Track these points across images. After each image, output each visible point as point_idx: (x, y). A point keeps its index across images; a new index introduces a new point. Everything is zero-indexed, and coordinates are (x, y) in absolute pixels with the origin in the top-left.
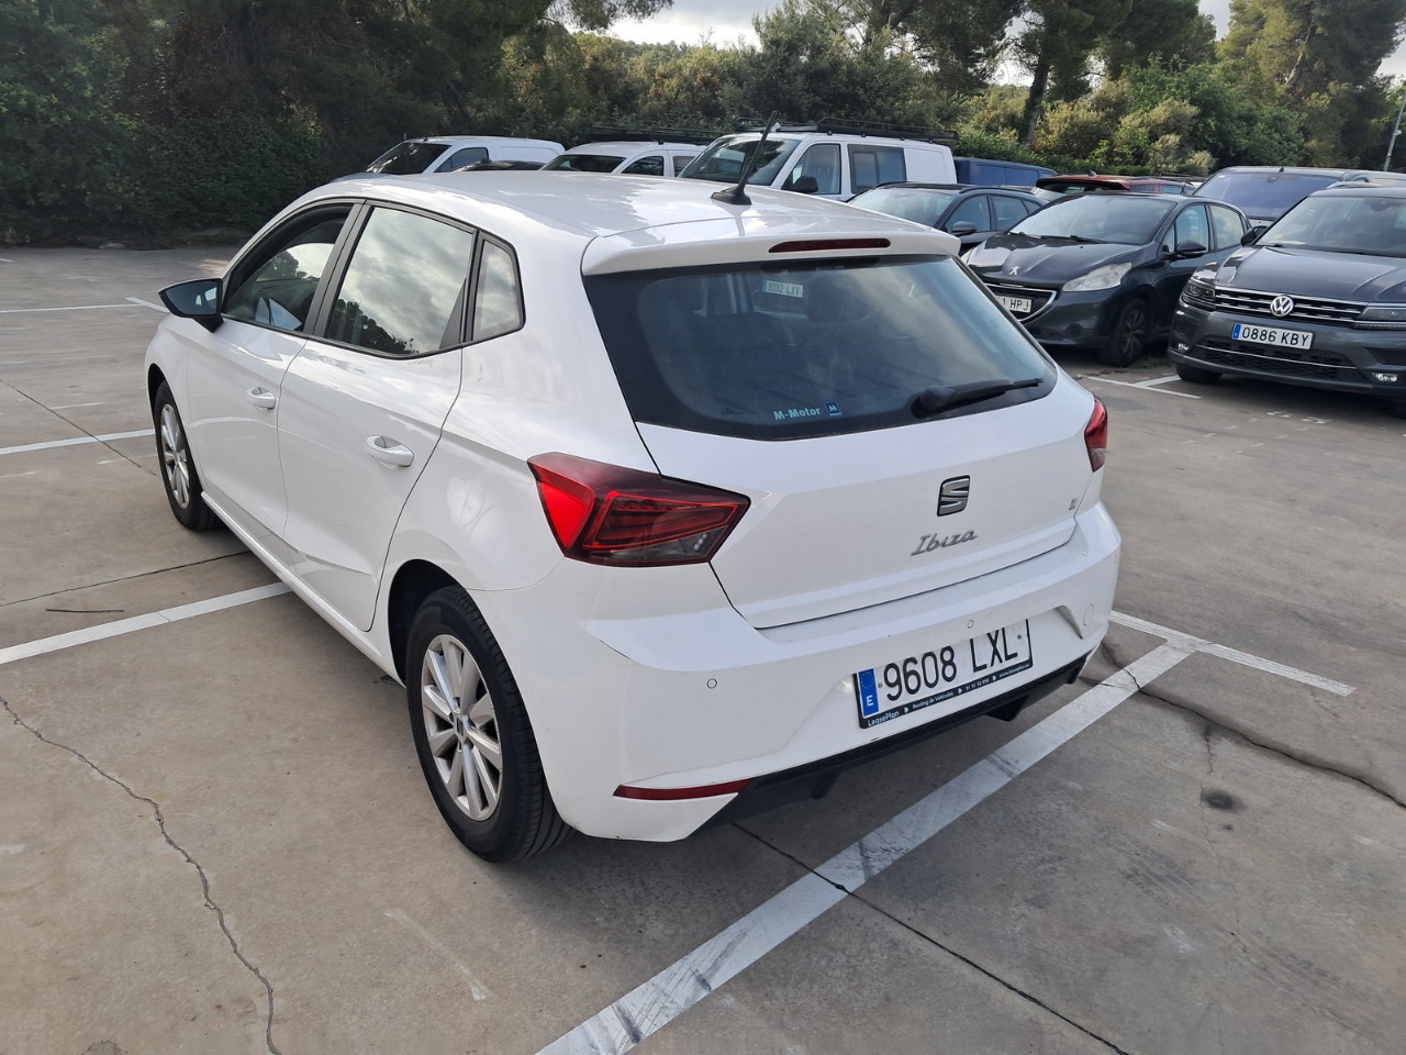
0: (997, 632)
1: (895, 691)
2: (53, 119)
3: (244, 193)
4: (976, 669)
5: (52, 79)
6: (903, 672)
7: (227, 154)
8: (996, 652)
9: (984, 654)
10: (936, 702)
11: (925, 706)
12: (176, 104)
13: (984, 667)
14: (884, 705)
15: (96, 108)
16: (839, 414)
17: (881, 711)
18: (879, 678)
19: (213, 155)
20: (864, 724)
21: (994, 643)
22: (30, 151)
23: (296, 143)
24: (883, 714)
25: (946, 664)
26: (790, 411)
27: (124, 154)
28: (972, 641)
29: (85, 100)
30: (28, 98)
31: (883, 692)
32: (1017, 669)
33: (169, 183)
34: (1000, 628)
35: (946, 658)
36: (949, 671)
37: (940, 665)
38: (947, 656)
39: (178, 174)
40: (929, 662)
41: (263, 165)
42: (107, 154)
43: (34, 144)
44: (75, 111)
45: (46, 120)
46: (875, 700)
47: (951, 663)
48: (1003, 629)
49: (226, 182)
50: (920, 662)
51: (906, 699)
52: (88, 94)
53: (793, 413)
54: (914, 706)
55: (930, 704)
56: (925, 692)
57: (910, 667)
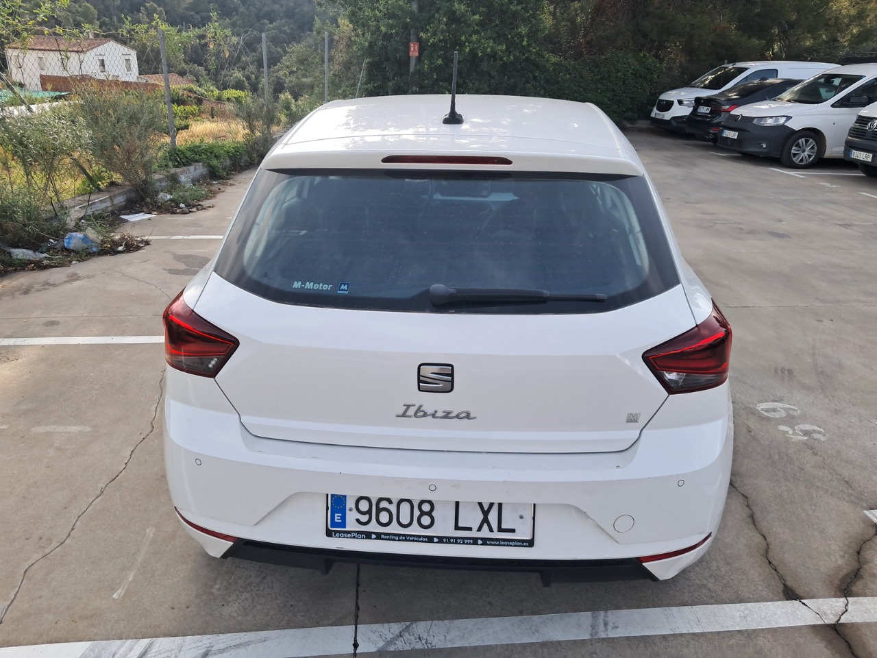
0: (491, 505)
1: (364, 518)
2: (505, 59)
3: (609, 100)
4: (457, 528)
5: (510, 36)
6: (376, 507)
7: (604, 76)
8: (485, 520)
9: (471, 518)
10: (406, 540)
11: (394, 540)
12: (585, 47)
13: (470, 529)
14: (351, 525)
15: (529, 51)
16: (347, 293)
17: (347, 529)
18: (350, 504)
19: (596, 77)
20: (329, 534)
21: (486, 513)
22: (491, 77)
23: (648, 69)
24: (350, 532)
25: (423, 513)
26: (308, 283)
27: (545, 77)
28: (457, 504)
29: (524, 47)
30: (492, 48)
31: (352, 516)
32: (513, 544)
33: (567, 94)
34: (496, 501)
35: (426, 509)
36: (426, 520)
37: (417, 513)
38: (426, 508)
39: (574, 89)
40: (405, 508)
41: (624, 83)
42: (535, 78)
43: (494, 73)
44: (517, 54)
45: (501, 59)
46: (343, 518)
47: (429, 514)
48: (500, 505)
49: (600, 93)
50: (395, 503)
51: (373, 527)
52: (525, 43)
53: (309, 285)
54: (382, 536)
55: (399, 540)
56: (394, 528)
57: (384, 504)
